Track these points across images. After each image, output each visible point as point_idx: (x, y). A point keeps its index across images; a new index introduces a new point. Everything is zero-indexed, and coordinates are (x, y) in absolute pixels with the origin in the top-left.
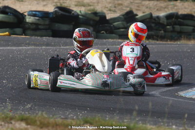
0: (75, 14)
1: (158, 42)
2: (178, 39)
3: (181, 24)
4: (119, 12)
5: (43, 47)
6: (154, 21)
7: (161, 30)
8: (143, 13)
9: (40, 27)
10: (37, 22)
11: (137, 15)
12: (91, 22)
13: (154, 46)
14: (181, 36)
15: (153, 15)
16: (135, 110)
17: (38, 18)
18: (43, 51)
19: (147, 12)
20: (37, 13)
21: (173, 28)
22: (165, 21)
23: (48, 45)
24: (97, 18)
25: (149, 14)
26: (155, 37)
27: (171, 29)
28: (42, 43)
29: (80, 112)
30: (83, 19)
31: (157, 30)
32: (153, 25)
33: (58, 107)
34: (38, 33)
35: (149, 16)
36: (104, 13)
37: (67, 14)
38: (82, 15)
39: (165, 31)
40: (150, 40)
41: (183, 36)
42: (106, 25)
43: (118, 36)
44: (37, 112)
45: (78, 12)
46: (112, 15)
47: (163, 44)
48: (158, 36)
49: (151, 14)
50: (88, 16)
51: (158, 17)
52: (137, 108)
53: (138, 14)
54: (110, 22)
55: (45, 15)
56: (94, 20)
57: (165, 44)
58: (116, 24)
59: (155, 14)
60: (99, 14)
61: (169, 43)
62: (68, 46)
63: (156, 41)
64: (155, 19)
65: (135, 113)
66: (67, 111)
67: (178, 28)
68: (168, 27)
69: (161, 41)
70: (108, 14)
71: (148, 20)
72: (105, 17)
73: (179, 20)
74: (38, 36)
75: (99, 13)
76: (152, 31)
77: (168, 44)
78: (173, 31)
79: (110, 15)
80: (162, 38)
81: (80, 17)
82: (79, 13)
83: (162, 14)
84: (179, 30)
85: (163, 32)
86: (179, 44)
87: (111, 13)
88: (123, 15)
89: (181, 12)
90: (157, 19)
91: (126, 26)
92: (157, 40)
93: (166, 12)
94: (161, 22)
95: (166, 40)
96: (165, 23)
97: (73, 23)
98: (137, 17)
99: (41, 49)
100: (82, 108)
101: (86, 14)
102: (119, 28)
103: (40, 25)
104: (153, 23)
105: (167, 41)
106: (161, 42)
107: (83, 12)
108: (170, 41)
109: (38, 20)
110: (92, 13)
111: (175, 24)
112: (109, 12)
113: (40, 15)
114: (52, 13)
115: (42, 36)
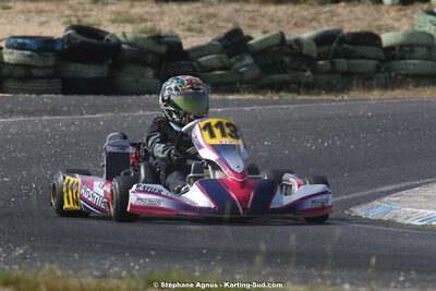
0: (113, 40)
1: (300, 97)
2: (345, 87)
3: (349, 56)
4: (210, 32)
5: (45, 118)
6: (288, 50)
7: (305, 71)
8: (265, 32)
9: (34, 72)
10: (28, 61)
11: (251, 38)
12: (150, 58)
13: (291, 107)
14: (350, 82)
15: (287, 37)
16: (259, 252)
17: (28, 53)
18: (44, 126)
19: (274, 31)
20: (27, 41)
21: (333, 64)
22: (313, 50)
23: (54, 112)
24: (163, 49)
25: (277, 35)
26: (293, 86)
27: (329, 67)
28: (41, 108)
29: (133, 261)
30: (129, 51)
31: (295, 70)
32: (287, 59)
33: (83, 251)
34: (31, 85)
35: (277, 41)
36: (177, 36)
37: (94, 41)
38: (129, 44)
39: (314, 72)
40: (282, 94)
41: (354, 82)
42: (183, 62)
43: (210, 87)
44: (38, 264)
45: (119, 35)
46: (194, 39)
47: (311, 101)
48: (299, 84)
49: (282, 35)
50: (141, 44)
51: (298, 42)
52: (263, 247)
53: (253, 35)
54: (192, 55)
55: (45, 45)
56: (155, 54)
57: (317, 101)
58: (203, 59)
59: (291, 35)
60: (166, 39)
61: (325, 97)
62: (100, 112)
63: (295, 95)
64: (290, 46)
65: (258, 259)
66: (105, 259)
67: (342, 63)
68: (321, 62)
69: (307, 94)
70: (185, 38)
71: (275, 48)
72: (179, 45)
73: (345, 46)
74: (31, 92)
75: (167, 36)
76: (285, 72)
77: (323, 101)
78: (333, 71)
79: (189, 39)
80: (310, 88)
81: (124, 46)
82: (122, 39)
83: (307, 34)
84: (345, 69)
85: (309, 73)
86: (347, 100)
87: (193, 36)
88: (220, 40)
89: (348, 28)
90: (295, 47)
91: (227, 63)
92: (299, 93)
93: (315, 29)
94: (304, 51)
95: (316, 91)
96: (315, 55)
97: (110, 61)
98: (251, 42)
99: (41, 121)
100: (140, 251)
101: (137, 39)
102: (212, 70)
103: (35, 67)
104: (287, 54)
105: (319, 94)
106: (307, 97)
107: (130, 36)
108: (327, 94)
109: (30, 56)
110: (149, 38)
111: (337, 55)
112: (187, 33)
113: (35, 47)
114: (62, 40)
115: (39, 93)
